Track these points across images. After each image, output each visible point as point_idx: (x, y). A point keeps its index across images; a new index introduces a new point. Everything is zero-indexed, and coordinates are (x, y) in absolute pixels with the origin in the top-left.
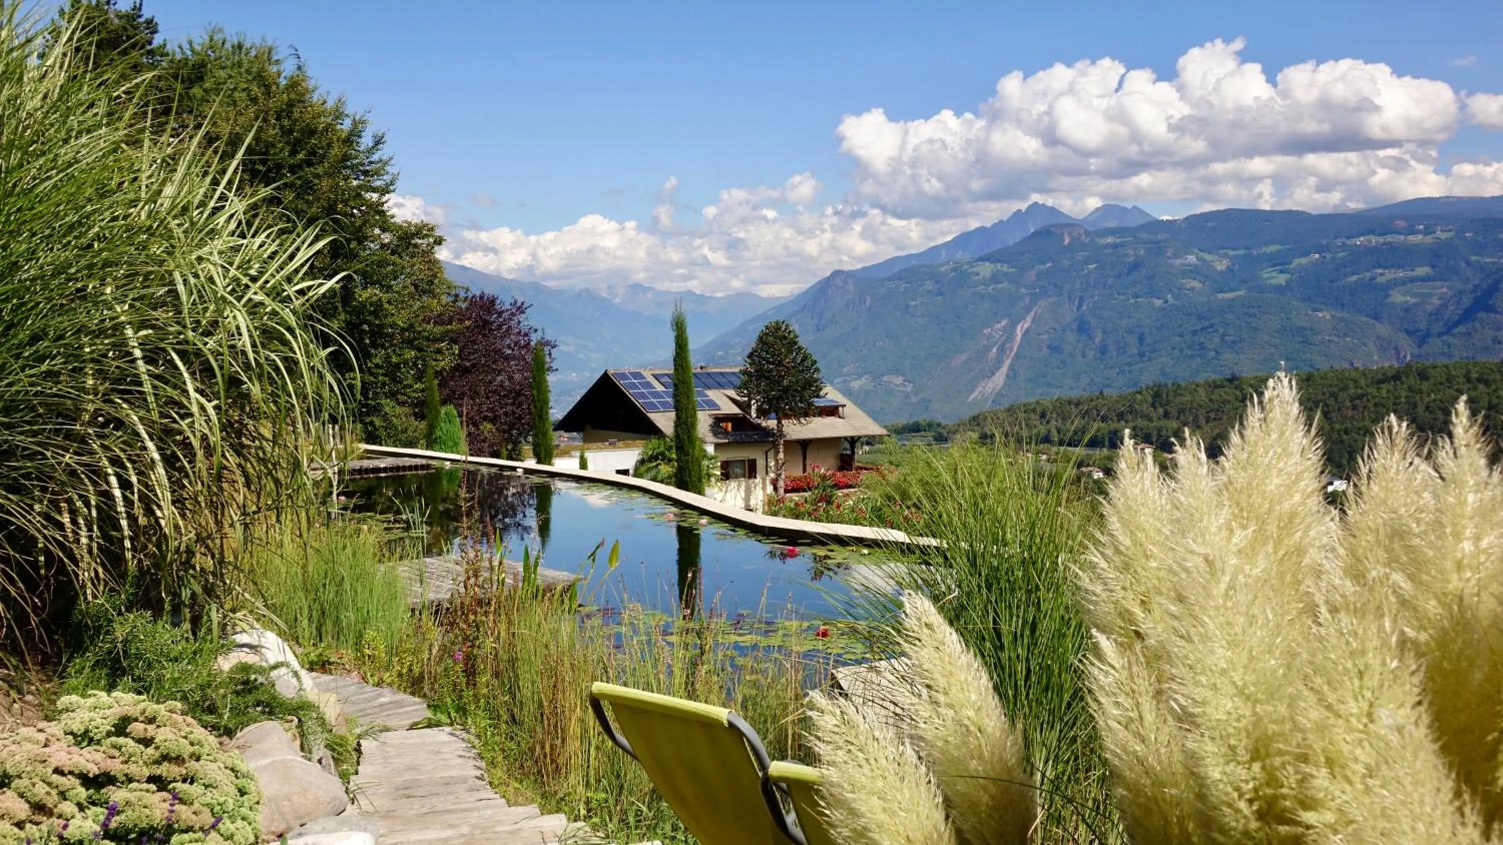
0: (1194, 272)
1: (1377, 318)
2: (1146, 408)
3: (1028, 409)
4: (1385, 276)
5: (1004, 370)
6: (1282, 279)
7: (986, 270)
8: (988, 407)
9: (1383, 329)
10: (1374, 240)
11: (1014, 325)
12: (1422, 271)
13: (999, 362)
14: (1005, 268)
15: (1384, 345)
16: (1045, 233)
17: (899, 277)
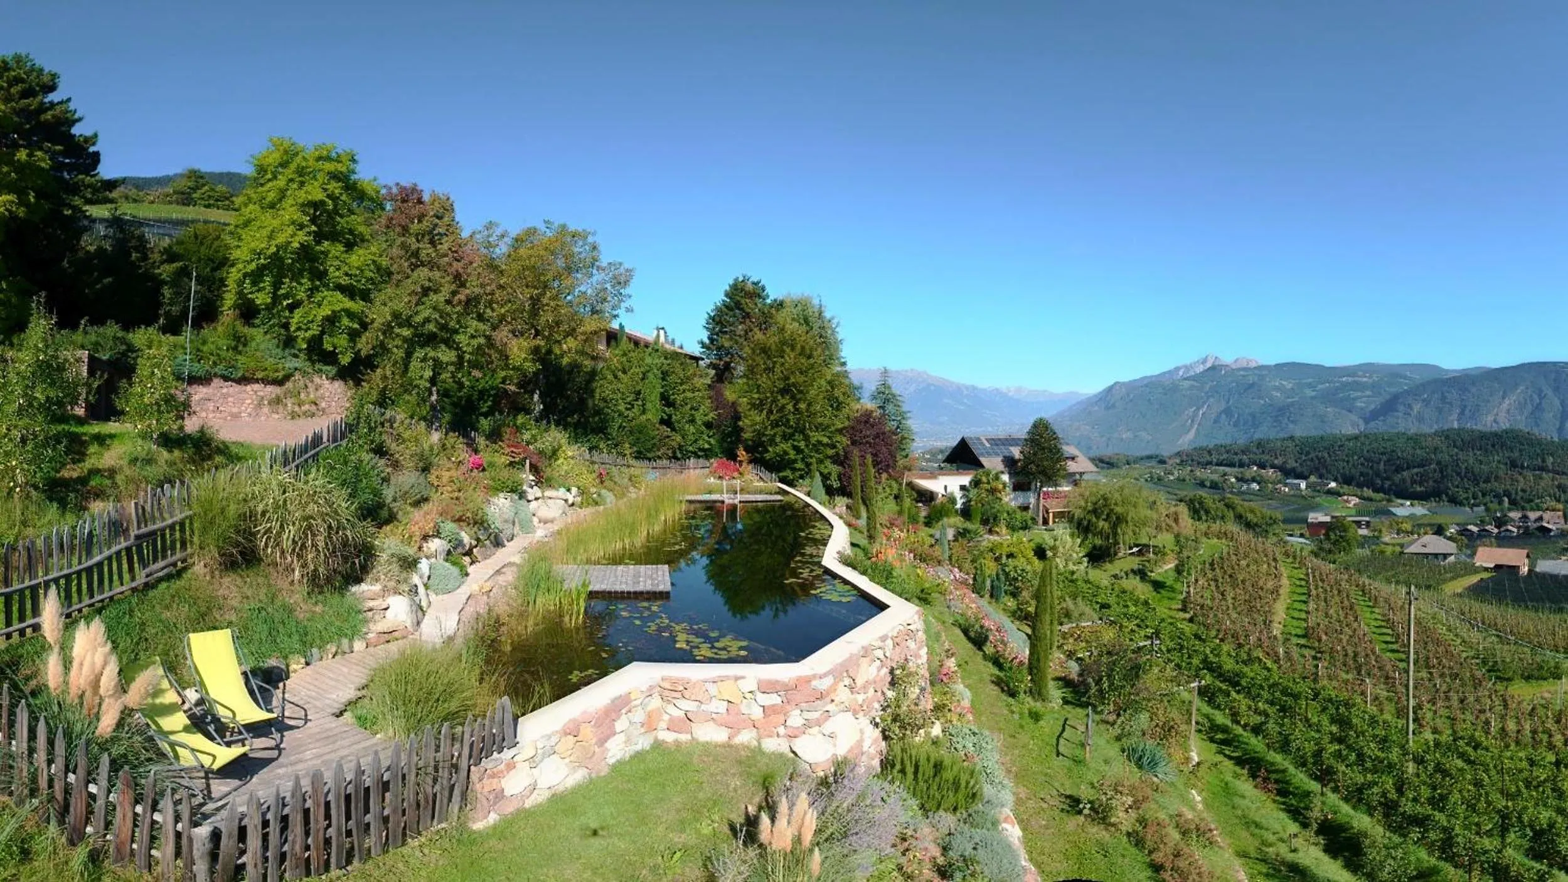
0: (1277, 389)
1: (1350, 411)
2: (1255, 450)
3: (1201, 449)
4: (1354, 394)
5: (1193, 431)
6: (1314, 394)
7: (1186, 384)
8: (1186, 447)
9: (1354, 417)
10: (1350, 379)
11: (1198, 409)
12: (1368, 393)
13: (1192, 425)
14: (1195, 384)
15: (1353, 424)
16: (1213, 368)
17: (1146, 386)
